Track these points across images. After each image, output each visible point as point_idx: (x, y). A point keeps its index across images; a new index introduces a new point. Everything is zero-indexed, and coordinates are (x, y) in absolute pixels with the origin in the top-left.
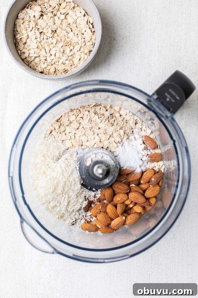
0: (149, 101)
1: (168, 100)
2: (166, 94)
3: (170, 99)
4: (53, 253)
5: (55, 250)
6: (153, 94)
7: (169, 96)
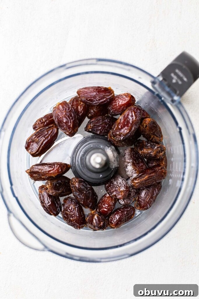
0: (153, 83)
1: (174, 81)
2: (172, 75)
3: (177, 81)
4: (43, 250)
5: (46, 247)
6: (159, 76)
7: (175, 77)
